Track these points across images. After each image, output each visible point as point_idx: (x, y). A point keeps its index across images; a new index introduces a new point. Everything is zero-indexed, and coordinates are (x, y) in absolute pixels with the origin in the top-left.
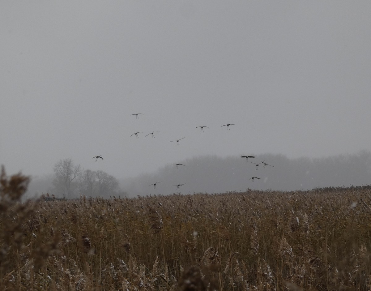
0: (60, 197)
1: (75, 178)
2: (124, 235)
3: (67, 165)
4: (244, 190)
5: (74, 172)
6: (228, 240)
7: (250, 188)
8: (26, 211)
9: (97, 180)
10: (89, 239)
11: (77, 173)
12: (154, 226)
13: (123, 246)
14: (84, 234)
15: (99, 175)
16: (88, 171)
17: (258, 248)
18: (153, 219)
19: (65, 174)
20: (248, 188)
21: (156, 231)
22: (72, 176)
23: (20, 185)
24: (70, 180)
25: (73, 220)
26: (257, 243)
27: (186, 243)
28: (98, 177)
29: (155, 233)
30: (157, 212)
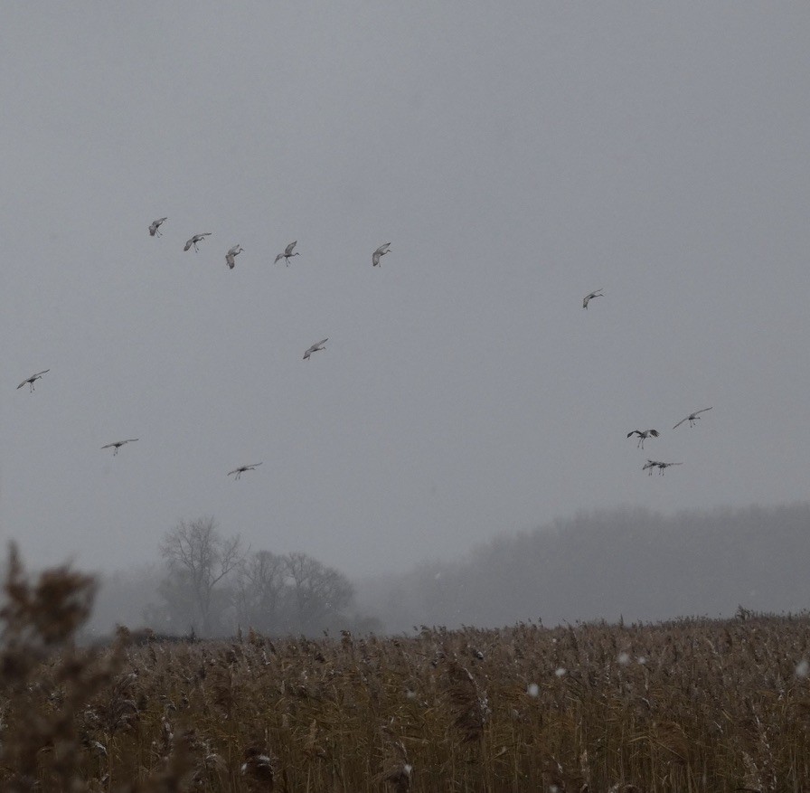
0: (183, 631)
1: (223, 577)
2: (395, 746)
3: (201, 537)
4: (729, 613)
5: (223, 559)
6: (683, 762)
7: (746, 607)
8: (86, 676)
9: (291, 581)
10: (268, 759)
11: (231, 560)
12: (462, 721)
13: (388, 778)
14: (254, 744)
15: (296, 566)
16: (264, 556)
17: (772, 788)
18: (462, 697)
19: (196, 564)
20: (740, 607)
21: (468, 734)
22: (217, 571)
23: (69, 600)
24: (211, 580)
25: (222, 700)
26: (771, 772)
27: (555, 772)
28: (294, 573)
29: (464, 741)
30: (471, 678)
